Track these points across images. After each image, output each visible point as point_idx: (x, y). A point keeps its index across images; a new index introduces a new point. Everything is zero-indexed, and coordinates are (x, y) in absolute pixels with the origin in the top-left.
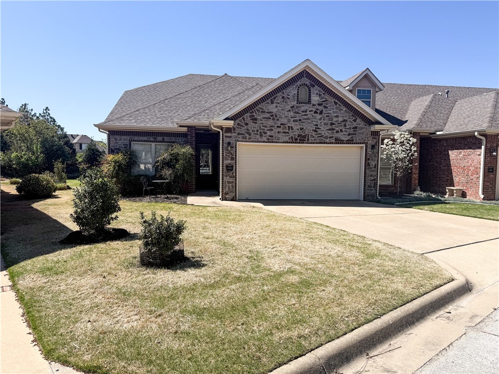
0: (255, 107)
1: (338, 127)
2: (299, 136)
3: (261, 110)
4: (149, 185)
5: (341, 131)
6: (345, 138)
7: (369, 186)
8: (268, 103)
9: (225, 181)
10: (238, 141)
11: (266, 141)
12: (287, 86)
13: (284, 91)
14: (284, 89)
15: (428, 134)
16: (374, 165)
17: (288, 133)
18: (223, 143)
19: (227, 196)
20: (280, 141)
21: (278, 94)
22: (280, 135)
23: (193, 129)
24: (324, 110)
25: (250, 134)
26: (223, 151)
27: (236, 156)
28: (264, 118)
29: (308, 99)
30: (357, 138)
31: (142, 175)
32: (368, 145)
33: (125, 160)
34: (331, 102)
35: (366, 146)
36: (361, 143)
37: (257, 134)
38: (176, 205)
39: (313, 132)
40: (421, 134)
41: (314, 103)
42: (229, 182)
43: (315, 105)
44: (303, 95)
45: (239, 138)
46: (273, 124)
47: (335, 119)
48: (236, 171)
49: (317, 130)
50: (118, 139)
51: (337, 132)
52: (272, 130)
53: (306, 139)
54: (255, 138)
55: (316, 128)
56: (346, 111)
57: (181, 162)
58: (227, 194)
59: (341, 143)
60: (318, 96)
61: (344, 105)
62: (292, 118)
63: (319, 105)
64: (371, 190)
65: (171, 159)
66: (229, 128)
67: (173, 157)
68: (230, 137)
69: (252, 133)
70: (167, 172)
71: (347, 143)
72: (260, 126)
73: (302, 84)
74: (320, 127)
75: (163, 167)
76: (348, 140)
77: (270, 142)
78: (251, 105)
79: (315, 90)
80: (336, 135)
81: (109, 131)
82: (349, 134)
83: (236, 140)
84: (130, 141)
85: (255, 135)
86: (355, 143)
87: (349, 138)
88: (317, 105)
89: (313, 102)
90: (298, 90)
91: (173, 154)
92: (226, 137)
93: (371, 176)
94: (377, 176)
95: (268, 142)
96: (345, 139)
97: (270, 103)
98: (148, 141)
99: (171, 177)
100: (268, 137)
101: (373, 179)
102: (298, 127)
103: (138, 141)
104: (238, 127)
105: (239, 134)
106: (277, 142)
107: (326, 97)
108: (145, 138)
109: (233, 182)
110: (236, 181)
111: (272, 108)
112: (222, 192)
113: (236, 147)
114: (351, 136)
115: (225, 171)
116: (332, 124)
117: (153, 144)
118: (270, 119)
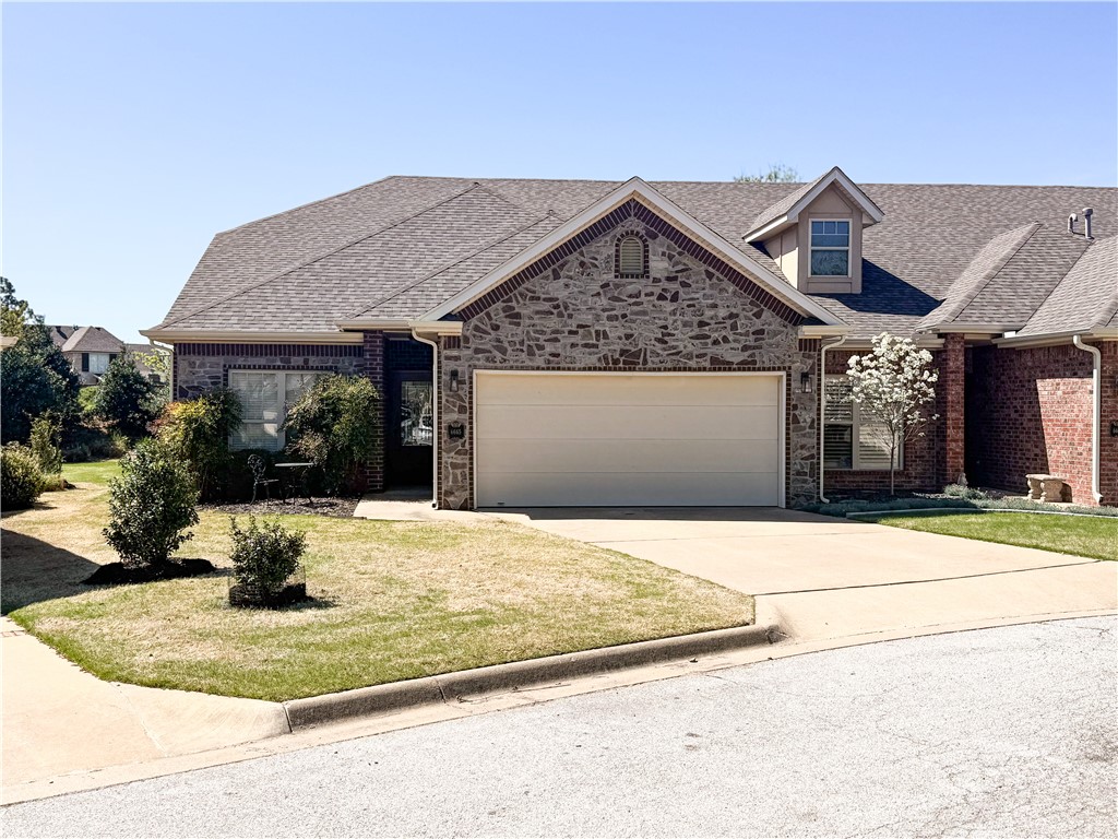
0: (515, 288)
1: (716, 331)
2: (623, 352)
3: (530, 294)
4: (268, 475)
5: (725, 339)
6: (738, 358)
7: (798, 473)
8: (547, 278)
9: (446, 462)
10: (476, 367)
11: (544, 366)
12: (592, 238)
13: (583, 248)
14: (584, 245)
15: (989, 338)
16: (809, 420)
17: (597, 346)
18: (439, 372)
19: (451, 499)
20: (578, 365)
21: (570, 258)
22: (577, 353)
23: (379, 337)
24: (681, 291)
25: (503, 351)
26: (439, 393)
27: (471, 403)
28: (537, 312)
29: (642, 268)
30: (763, 358)
31: (252, 451)
32: (793, 374)
33: (213, 415)
34: (698, 273)
35: (789, 375)
36: (774, 369)
37: (522, 351)
38: (325, 518)
39: (657, 344)
40: (966, 337)
41: (658, 276)
42: (454, 466)
43: (660, 281)
44: (631, 258)
45: (479, 360)
46: (559, 327)
47: (709, 313)
48: (471, 438)
49: (666, 338)
50: (198, 363)
51: (716, 342)
52: (557, 340)
53: (641, 360)
54: (517, 361)
55: (663, 335)
56: (734, 293)
57: (346, 417)
58: (449, 493)
59: (725, 370)
60: (666, 258)
61: (729, 280)
62: (604, 310)
63: (669, 279)
64: (805, 481)
65: (322, 411)
66: (454, 337)
67: (327, 405)
68: (457, 358)
69: (510, 349)
70: (311, 443)
71: (739, 370)
72: (528, 332)
73: (627, 233)
74: (672, 332)
75: (301, 431)
76: (742, 363)
77: (553, 369)
78: (506, 282)
79: (659, 246)
80: (712, 350)
81: (175, 345)
82: (745, 348)
83: (470, 366)
84: (226, 370)
85: (515, 353)
86: (759, 370)
87: (745, 356)
88: (663, 279)
89: (653, 274)
90: (617, 245)
91: (328, 398)
92: (447, 358)
93: (802, 447)
94: (819, 449)
95: (548, 369)
96: (736, 360)
97: (552, 277)
98: (269, 368)
99: (320, 453)
100: (547, 357)
101: (807, 454)
102: (621, 332)
103: (244, 368)
104: (474, 336)
105: (477, 351)
106: (569, 369)
107: (686, 261)
108: (262, 361)
109: (464, 466)
110: (472, 464)
111: (556, 289)
112: (439, 488)
113: (471, 383)
114: (750, 352)
115: (445, 438)
116: (702, 324)
117: (281, 374)
118: (552, 313)
